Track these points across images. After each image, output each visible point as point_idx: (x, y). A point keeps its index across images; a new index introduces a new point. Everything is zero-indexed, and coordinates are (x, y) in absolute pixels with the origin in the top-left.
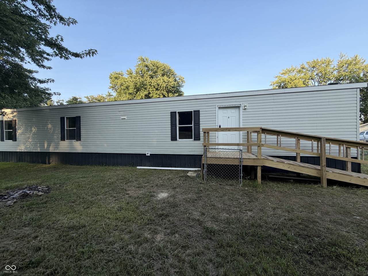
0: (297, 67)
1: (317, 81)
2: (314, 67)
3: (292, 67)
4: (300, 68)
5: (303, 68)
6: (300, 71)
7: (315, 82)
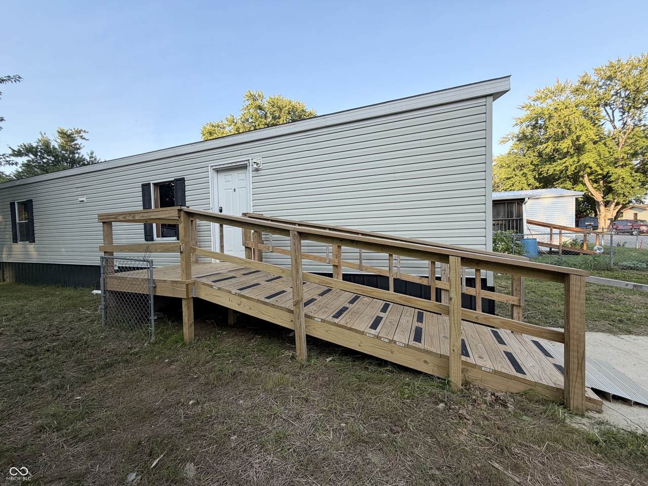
0: (568, 82)
1: (620, 108)
2: (610, 78)
3: (558, 82)
4: (577, 84)
5: (585, 83)
6: (577, 91)
7: (613, 112)
